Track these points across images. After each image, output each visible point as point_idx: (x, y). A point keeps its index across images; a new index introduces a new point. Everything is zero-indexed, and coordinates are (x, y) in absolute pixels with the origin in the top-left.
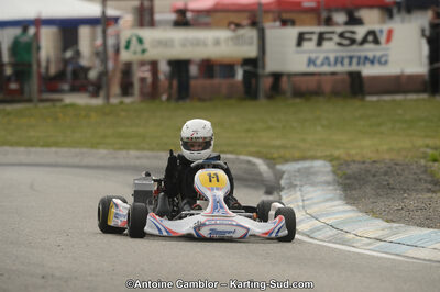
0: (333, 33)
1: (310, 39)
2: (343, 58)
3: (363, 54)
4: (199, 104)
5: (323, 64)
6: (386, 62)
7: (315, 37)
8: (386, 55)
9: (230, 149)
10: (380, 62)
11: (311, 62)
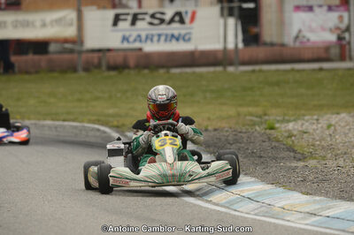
0: (146, 14)
1: (125, 20)
2: (153, 35)
3: (169, 32)
4: (27, 77)
5: (135, 40)
6: (189, 40)
7: (130, 18)
8: (189, 33)
9: (72, 117)
10: (184, 40)
11: (125, 39)
